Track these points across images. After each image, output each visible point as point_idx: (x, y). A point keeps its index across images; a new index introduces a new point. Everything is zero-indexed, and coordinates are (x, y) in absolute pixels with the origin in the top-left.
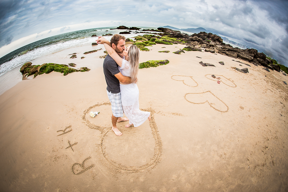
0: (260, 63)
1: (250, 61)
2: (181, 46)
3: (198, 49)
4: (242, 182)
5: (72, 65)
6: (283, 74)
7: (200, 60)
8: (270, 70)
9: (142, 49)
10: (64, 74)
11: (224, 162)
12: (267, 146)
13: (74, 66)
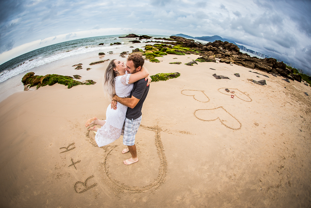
0: (279, 73)
1: (269, 71)
2: (194, 57)
3: (212, 60)
4: (253, 205)
5: (77, 77)
6: (304, 84)
7: (213, 72)
8: (290, 80)
9: (152, 60)
10: (68, 87)
11: (233, 183)
12: (282, 166)
13: (79, 78)
